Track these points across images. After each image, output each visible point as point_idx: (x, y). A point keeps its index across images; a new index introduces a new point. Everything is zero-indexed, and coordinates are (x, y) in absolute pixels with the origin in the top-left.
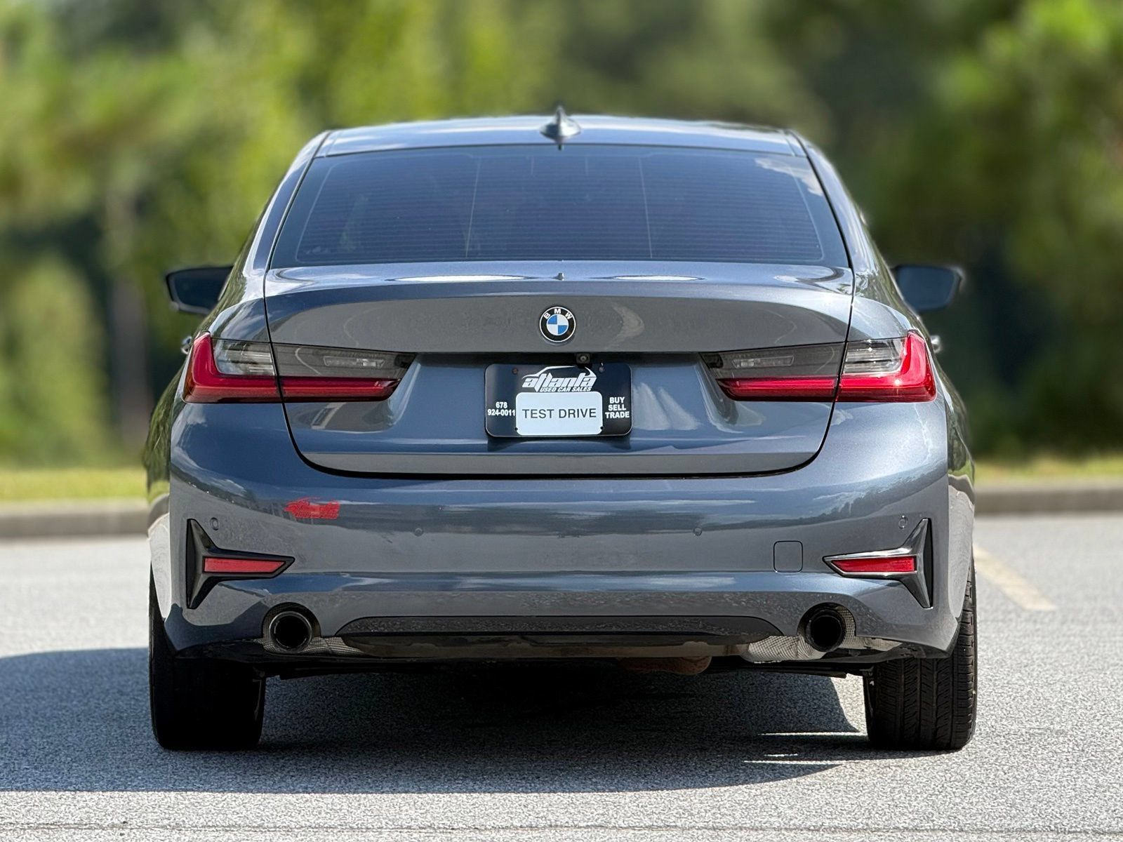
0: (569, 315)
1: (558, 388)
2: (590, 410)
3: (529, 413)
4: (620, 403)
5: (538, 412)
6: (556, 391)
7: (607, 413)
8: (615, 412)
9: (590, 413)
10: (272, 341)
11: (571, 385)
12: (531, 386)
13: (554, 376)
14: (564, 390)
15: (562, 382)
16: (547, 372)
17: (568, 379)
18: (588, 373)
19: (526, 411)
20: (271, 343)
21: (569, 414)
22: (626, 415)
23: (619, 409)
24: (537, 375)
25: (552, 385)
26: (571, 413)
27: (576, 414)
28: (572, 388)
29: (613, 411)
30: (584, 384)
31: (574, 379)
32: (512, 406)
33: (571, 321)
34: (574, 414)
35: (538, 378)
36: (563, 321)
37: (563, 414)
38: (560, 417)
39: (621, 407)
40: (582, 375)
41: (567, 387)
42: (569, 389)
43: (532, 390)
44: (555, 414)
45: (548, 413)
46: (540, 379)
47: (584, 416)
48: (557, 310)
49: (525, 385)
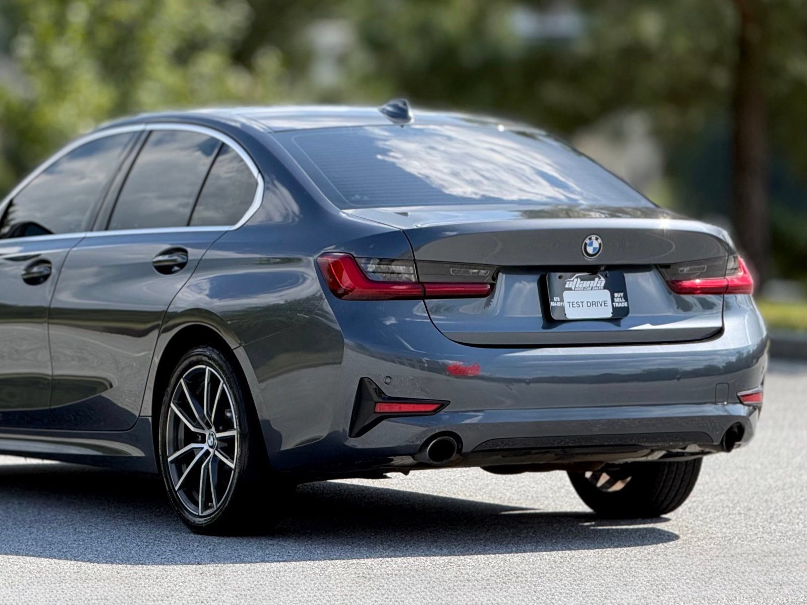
0: (600, 241)
1: (584, 288)
2: (604, 301)
3: (571, 304)
4: (621, 297)
5: (575, 303)
6: (584, 290)
7: (614, 304)
8: (619, 303)
9: (605, 303)
10: (416, 259)
11: (591, 286)
12: (570, 287)
13: (582, 280)
14: (588, 289)
15: (586, 284)
16: (577, 277)
17: (589, 282)
18: (600, 278)
19: (569, 302)
20: (414, 260)
21: (593, 304)
22: (626, 304)
23: (621, 301)
24: (572, 279)
25: (581, 286)
26: (594, 304)
27: (596, 304)
28: (592, 287)
29: (617, 302)
30: (598, 285)
31: (592, 282)
32: (562, 300)
33: (600, 245)
34: (595, 304)
35: (573, 281)
36: (596, 244)
37: (589, 304)
38: (588, 306)
39: (622, 300)
40: (597, 279)
41: (589, 287)
42: (590, 288)
43: (570, 289)
44: (585, 304)
45: (581, 304)
46: (574, 282)
47: (601, 306)
48: (594, 237)
49: (567, 286)
